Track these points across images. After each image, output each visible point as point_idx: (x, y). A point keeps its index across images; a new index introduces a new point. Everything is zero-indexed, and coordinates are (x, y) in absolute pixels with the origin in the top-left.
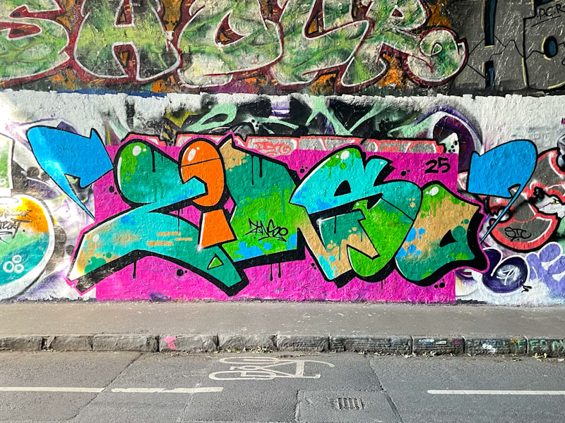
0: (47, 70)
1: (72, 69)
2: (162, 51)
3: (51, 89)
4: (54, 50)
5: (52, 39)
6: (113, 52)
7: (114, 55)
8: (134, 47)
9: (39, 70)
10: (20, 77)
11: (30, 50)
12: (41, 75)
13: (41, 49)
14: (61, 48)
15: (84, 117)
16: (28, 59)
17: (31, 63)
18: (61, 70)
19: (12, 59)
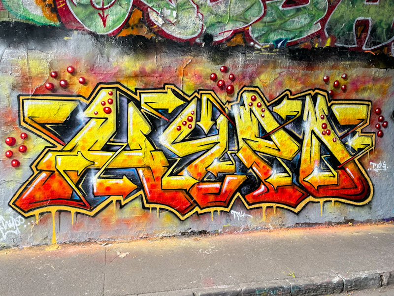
0: (301, 38)
1: (319, 37)
2: (387, 27)
4: (312, 20)
5: (314, 11)
6: (354, 25)
7: (354, 28)
8: (370, 22)
9: (294, 38)
11: (293, 19)
12: (294, 42)
13: (303, 20)
14: (318, 18)
16: (289, 27)
17: (290, 31)
18: (310, 39)
19: (277, 26)
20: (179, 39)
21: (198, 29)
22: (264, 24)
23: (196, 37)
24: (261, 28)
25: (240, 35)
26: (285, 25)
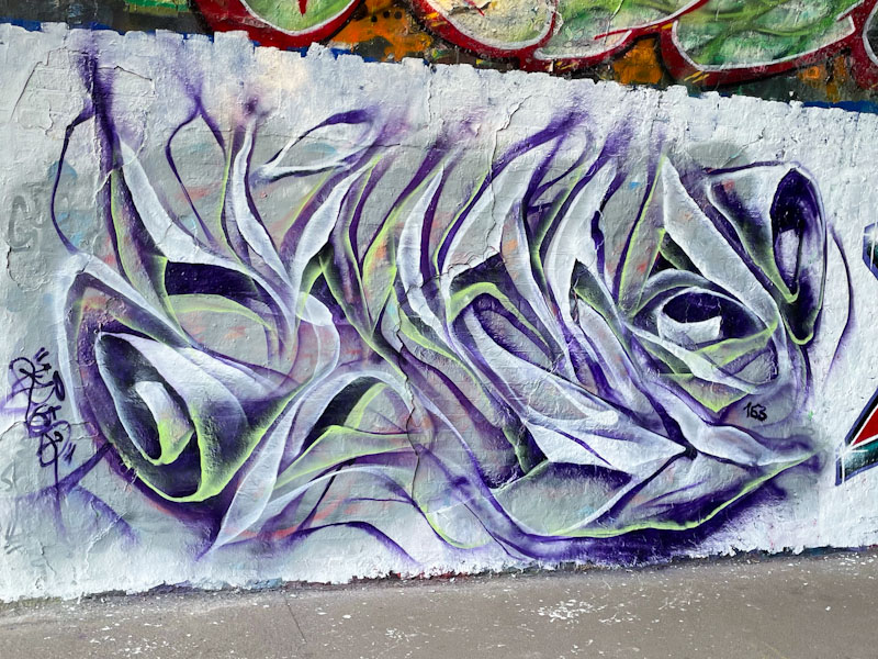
0: (802, 54)
1: (849, 54)
3: (794, 98)
4: (833, 10)
9: (785, 54)
10: (744, 66)
11: (786, 6)
12: (785, 64)
13: (809, 8)
14: (849, 6)
15: (837, 160)
16: (775, 25)
17: (775, 36)
18: (827, 57)
19: (742, 24)
20: (493, 49)
21: (542, 27)
22: (712, 16)
23: (535, 47)
24: (703, 27)
25: (649, 42)
26: (764, 21)
